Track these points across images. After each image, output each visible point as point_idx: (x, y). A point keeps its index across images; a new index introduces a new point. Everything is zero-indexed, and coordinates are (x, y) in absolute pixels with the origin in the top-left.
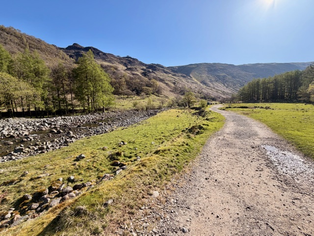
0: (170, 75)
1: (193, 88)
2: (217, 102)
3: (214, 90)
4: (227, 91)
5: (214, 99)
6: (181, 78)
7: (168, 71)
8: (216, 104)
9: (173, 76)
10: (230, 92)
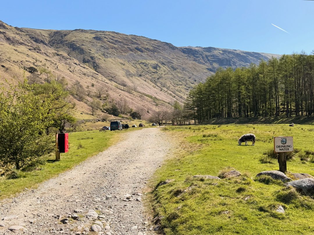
0: (22, 48)
1: (85, 85)
2: (143, 122)
3: (135, 93)
4: (162, 96)
5: (135, 116)
6: (55, 59)
7: (18, 37)
8: (141, 126)
9: (30, 53)
10: (168, 100)
